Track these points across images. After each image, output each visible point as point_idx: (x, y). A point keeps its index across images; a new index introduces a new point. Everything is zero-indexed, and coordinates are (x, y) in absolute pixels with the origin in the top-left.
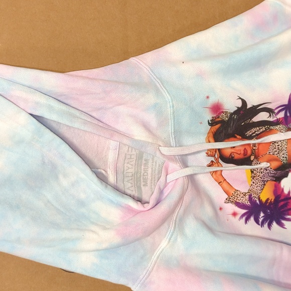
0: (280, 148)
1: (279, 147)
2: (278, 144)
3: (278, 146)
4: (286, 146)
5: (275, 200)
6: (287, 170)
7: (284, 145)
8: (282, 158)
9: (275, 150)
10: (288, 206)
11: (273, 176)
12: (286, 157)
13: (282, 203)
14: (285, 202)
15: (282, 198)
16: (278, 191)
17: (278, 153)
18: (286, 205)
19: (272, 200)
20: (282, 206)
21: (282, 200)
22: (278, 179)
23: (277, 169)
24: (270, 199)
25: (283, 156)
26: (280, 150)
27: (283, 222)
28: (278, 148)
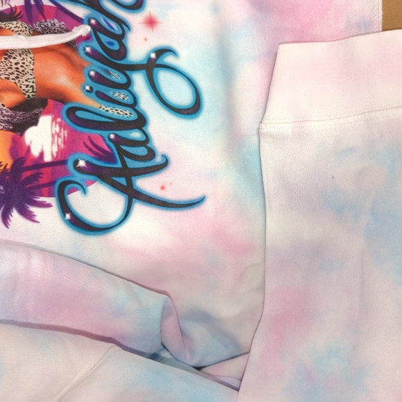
0: (21, 69)
1: (18, 66)
2: (15, 61)
3: (16, 64)
4: (32, 67)
5: (13, 166)
6: (36, 111)
7: (27, 63)
8: (24, 87)
9: (10, 71)
10: (40, 179)
11: (8, 122)
12: (32, 86)
13: (28, 173)
14: (35, 171)
15: (28, 163)
16: (19, 151)
17: (17, 77)
18: (36, 177)
19: (8, 167)
20: (29, 180)
21: (28, 168)
22: (19, 128)
23: (15, 108)
24: (4, 164)
25: (27, 83)
26: (20, 73)
27: (33, 209)
28: (17, 68)
